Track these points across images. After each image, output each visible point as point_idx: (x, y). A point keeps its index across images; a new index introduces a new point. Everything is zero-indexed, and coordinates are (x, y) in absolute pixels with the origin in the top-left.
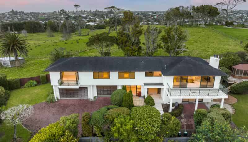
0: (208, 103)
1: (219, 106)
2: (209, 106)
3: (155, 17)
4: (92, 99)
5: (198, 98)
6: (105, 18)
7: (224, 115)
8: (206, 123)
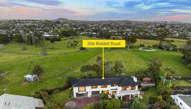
0: (134, 95)
1: (138, 96)
2: (134, 96)
3: (93, 28)
4: (90, 97)
5: (130, 94)
6: (55, 27)
7: (139, 99)
8: (134, 102)
